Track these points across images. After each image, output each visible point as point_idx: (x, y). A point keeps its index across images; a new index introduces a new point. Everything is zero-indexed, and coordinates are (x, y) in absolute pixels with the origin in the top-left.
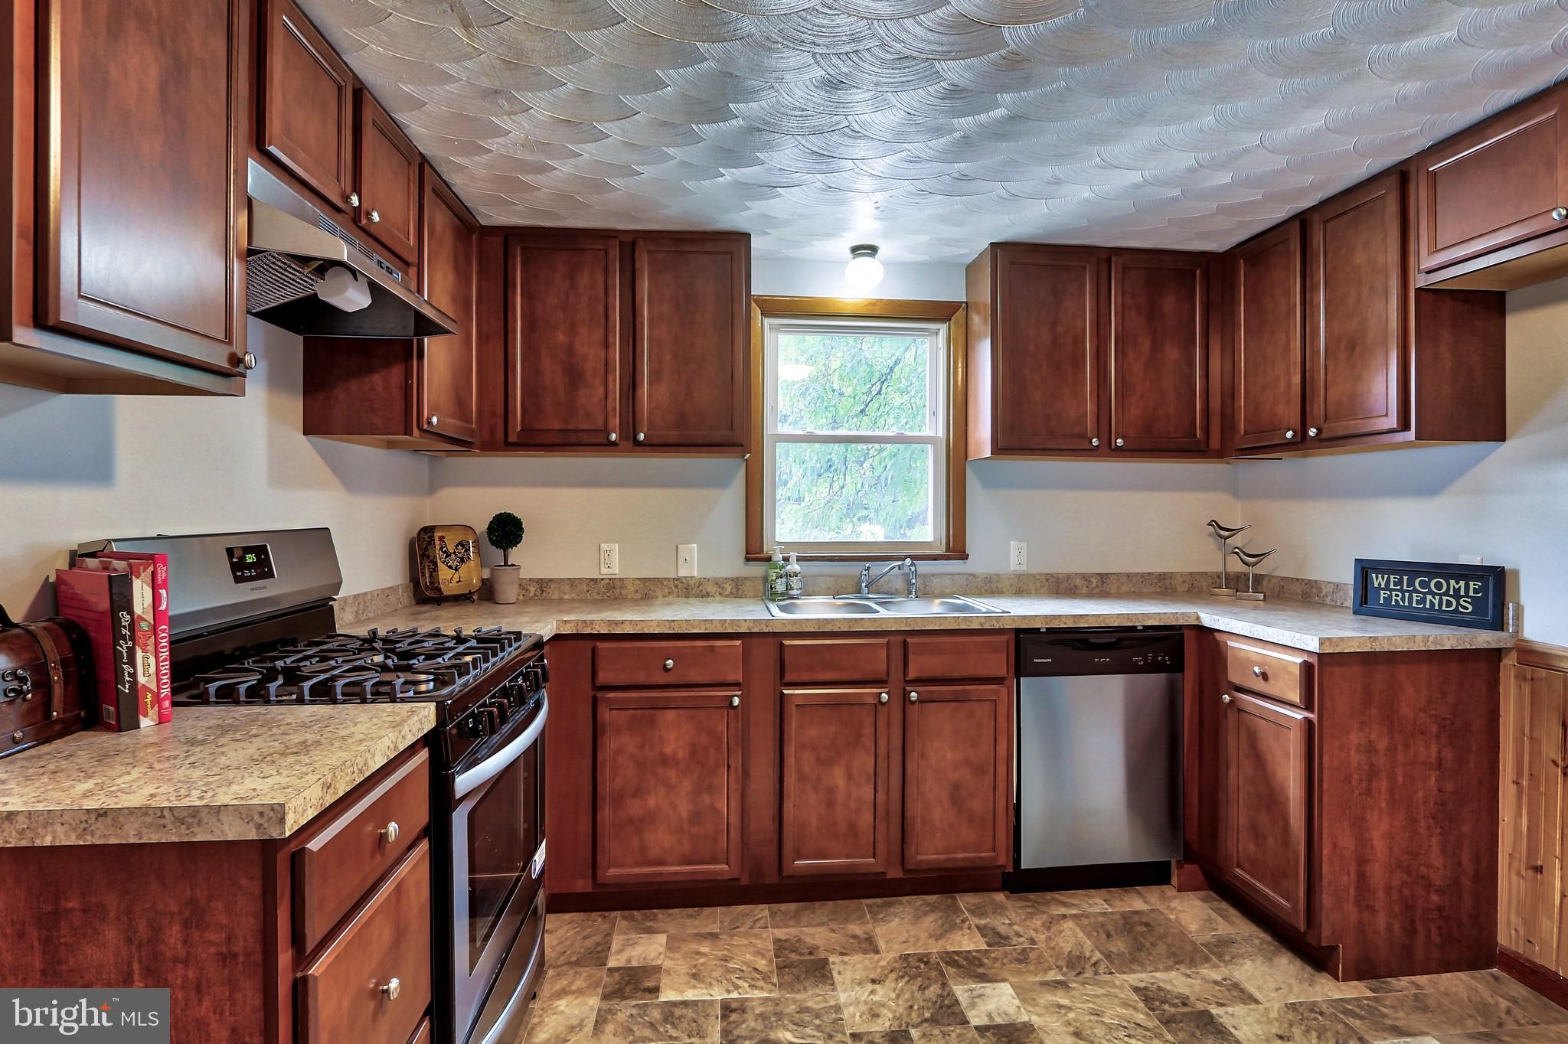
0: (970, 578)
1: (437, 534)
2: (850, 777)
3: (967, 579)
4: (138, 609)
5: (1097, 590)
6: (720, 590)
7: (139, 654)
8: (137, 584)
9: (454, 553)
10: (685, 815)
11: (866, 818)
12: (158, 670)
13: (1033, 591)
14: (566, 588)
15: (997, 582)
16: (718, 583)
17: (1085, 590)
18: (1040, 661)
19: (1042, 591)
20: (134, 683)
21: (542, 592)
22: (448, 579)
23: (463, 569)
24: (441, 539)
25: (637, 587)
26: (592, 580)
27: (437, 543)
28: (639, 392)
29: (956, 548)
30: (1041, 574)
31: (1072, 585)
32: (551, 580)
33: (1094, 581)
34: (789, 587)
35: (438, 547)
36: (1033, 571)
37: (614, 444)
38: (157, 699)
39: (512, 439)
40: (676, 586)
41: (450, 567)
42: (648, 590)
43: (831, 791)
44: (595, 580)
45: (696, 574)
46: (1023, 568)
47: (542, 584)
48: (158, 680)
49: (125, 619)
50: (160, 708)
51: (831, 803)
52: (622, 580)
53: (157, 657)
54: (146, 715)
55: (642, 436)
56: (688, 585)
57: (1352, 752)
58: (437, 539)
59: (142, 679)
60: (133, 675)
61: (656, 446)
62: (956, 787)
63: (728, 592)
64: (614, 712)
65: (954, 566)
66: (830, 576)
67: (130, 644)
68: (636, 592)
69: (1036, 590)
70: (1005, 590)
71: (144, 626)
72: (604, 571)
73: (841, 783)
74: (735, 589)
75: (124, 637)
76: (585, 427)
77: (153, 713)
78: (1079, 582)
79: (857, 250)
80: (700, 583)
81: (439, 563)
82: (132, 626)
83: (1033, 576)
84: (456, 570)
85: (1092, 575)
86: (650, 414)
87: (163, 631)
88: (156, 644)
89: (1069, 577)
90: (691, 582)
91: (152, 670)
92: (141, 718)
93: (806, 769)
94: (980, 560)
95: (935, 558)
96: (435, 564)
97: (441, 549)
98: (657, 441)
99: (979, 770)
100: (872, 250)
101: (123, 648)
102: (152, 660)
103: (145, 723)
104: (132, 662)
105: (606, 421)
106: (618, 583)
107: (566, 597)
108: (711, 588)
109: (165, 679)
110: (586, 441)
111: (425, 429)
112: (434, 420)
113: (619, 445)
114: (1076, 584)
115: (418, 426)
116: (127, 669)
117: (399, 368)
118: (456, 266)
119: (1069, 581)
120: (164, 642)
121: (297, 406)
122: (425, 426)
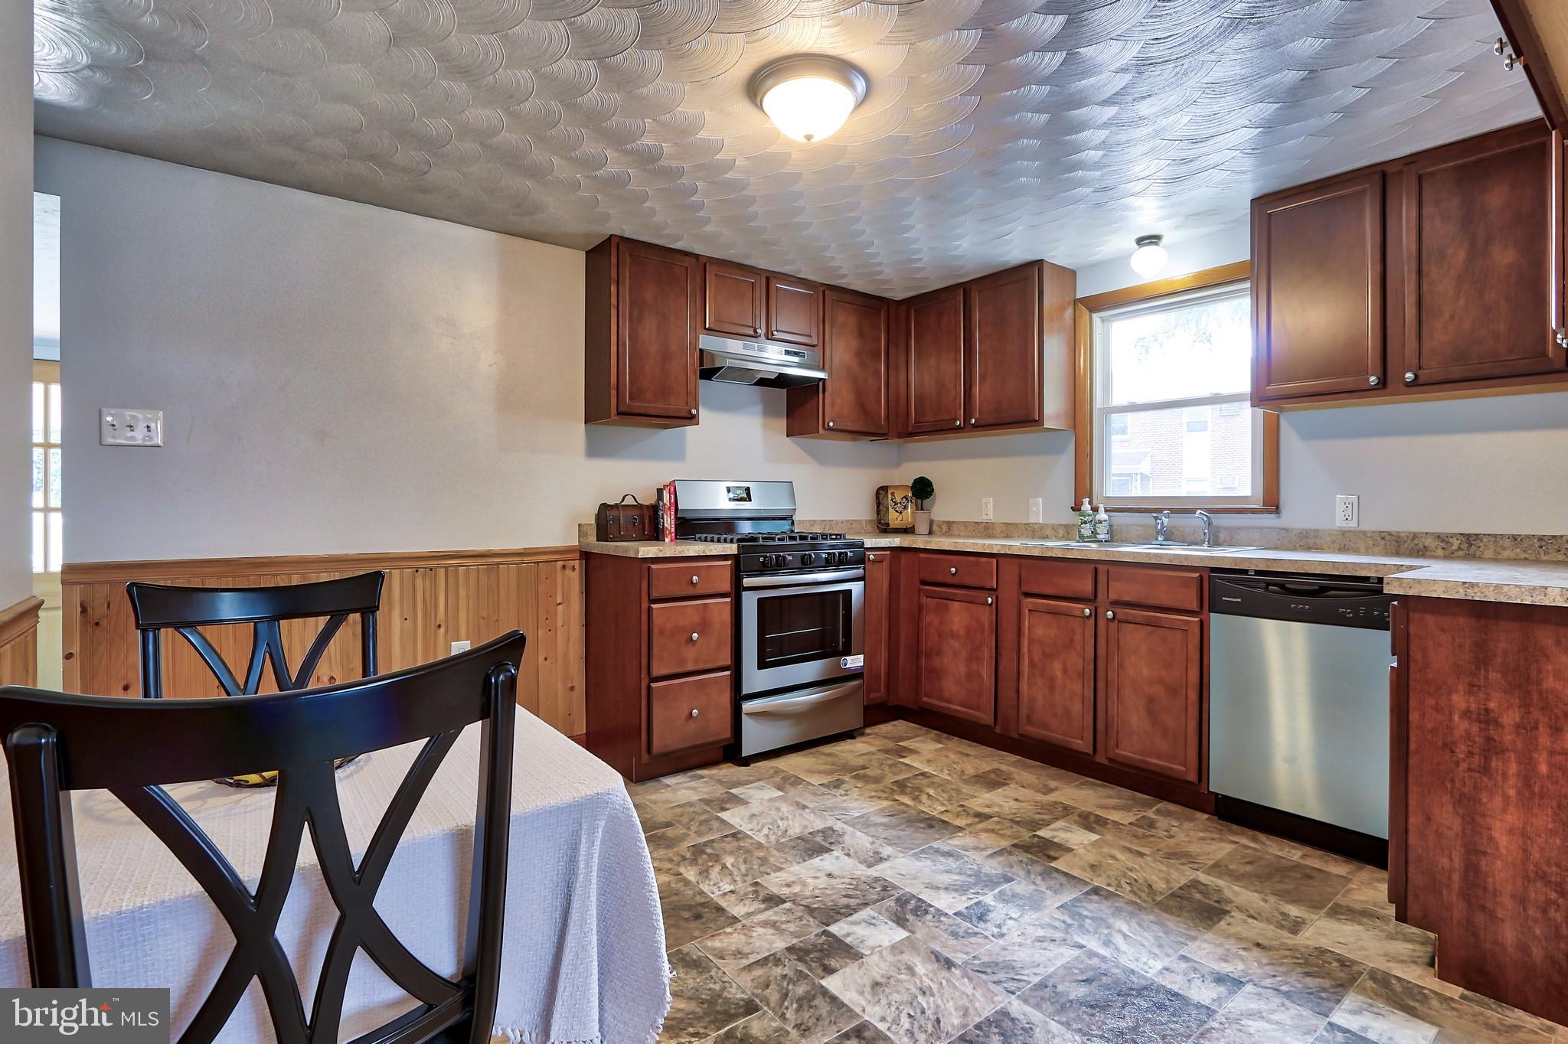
0: (1284, 531)
1: (890, 491)
2: (1065, 671)
3: (1278, 534)
4: (665, 502)
5: (1461, 553)
6: (1055, 534)
7: (665, 516)
8: (664, 493)
9: (900, 502)
10: (962, 673)
11: (1076, 708)
12: (670, 524)
13: (1363, 550)
14: (962, 528)
15: (1315, 537)
16: (1054, 528)
17: (1440, 552)
18: (1228, 599)
19: (1376, 549)
20: (663, 525)
21: (949, 528)
22: (894, 518)
23: (904, 513)
24: (893, 494)
25: (1002, 528)
27: (890, 496)
28: (973, 389)
29: (1272, 502)
30: (1373, 532)
31: (1421, 546)
32: (954, 522)
33: (1456, 543)
34: (1094, 533)
35: (890, 499)
36: (1367, 527)
37: (959, 428)
38: (670, 533)
39: (910, 430)
40: (1026, 530)
41: (897, 511)
42: (1009, 530)
43: (1052, 679)
44: (977, 523)
45: (1041, 522)
46: (1352, 524)
47: (949, 524)
48: (671, 527)
49: (661, 504)
50: (671, 535)
51: (1052, 688)
52: (993, 523)
55: (973, 421)
56: (1034, 529)
57: (1456, 718)
58: (889, 494)
59: (666, 525)
60: (663, 523)
61: (983, 426)
62: (1151, 701)
63: (1061, 535)
64: (928, 599)
65: (1268, 520)
66: (1141, 526)
67: (662, 513)
68: (1002, 532)
69: (1367, 548)
70: (1325, 547)
71: (666, 507)
72: (985, 517)
73: (1059, 674)
74: (1068, 531)
75: (660, 510)
76: (946, 417)
77: (669, 537)
78: (1429, 542)
79: (1141, 241)
80: (1042, 527)
81: (890, 509)
82: (663, 507)
83: (1364, 533)
84: (901, 513)
85: (1453, 535)
86: (980, 404)
87: (672, 509)
88: (670, 514)
89: (1415, 536)
90: (1036, 527)
91: (669, 522)
92: (666, 537)
93: (1036, 658)
94: (1296, 514)
95: (1254, 511)
96: (887, 509)
97: (892, 500)
98: (983, 423)
99: (1173, 691)
100: (1153, 239)
102: (669, 520)
103: (667, 540)
104: (663, 518)
105: (956, 412)
106: (991, 526)
107: (962, 534)
108: (1049, 532)
109: (673, 526)
110: (944, 428)
111: (830, 429)
112: (831, 424)
113: (961, 428)
114: (1427, 544)
115: (824, 428)
116: (662, 520)
117: (815, 399)
118: (861, 335)
119: (1416, 541)
120: (672, 513)
121: (783, 423)
122: (827, 427)
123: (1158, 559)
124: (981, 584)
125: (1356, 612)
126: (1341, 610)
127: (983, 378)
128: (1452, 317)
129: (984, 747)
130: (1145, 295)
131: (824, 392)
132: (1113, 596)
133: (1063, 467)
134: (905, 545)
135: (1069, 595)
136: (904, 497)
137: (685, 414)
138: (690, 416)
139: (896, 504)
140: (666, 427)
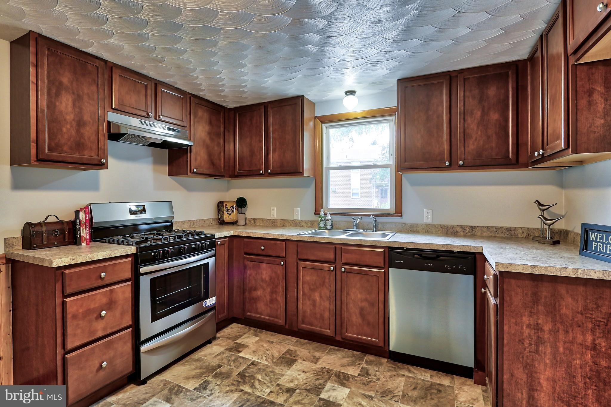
0: (404, 225)
1: (224, 204)
2: (321, 297)
3: (402, 225)
4: (81, 219)
5: (469, 234)
6: (306, 225)
7: (82, 229)
8: (81, 213)
9: (230, 209)
10: (268, 299)
11: (327, 315)
12: (86, 233)
13: (434, 232)
14: (261, 222)
15: (416, 227)
16: (306, 222)
17: (462, 233)
18: (398, 261)
19: (439, 232)
20: (80, 235)
21: (254, 223)
22: (227, 217)
23: (232, 214)
24: (226, 205)
25: (281, 223)
26: (268, 219)
27: (224, 206)
28: (269, 156)
29: (399, 212)
30: (438, 225)
31: (456, 231)
32: (257, 219)
33: (468, 230)
34: (326, 225)
35: (224, 207)
36: (435, 223)
37: (262, 174)
38: (86, 239)
39: (236, 174)
40: (293, 223)
41: (228, 214)
42: (284, 224)
43: (314, 301)
44: (269, 220)
45: (299, 219)
46: (430, 222)
47: (255, 220)
48: (86, 235)
49: (78, 221)
50: (86, 241)
51: (314, 305)
52: (276, 220)
53: (86, 230)
54: (83, 243)
55: (269, 171)
56: (296, 222)
58: (224, 205)
59: (82, 234)
60: (80, 233)
61: (274, 174)
62: (362, 309)
63: (309, 226)
64: (249, 262)
65: (397, 220)
66: (345, 221)
67: (79, 226)
68: (281, 224)
69: (436, 232)
70: (420, 231)
71: (83, 223)
72: (272, 217)
73: (318, 299)
74: (311, 224)
75: (78, 225)
76: (255, 169)
77: (85, 242)
78: (459, 229)
79: (348, 93)
80: (300, 222)
81: (225, 212)
82: (80, 222)
83: (434, 225)
84: (230, 214)
85: (466, 226)
86: (273, 163)
87: (87, 224)
88: (86, 227)
89: (453, 227)
90: (297, 222)
91: (85, 232)
92: (82, 243)
93: (306, 291)
94: (408, 217)
95: (392, 216)
96: (223, 213)
97: (226, 208)
98: (274, 173)
99: (372, 304)
100: (353, 92)
101: (78, 227)
102: (85, 230)
103: (83, 244)
104: (80, 230)
105: (260, 167)
106: (275, 221)
107: (261, 225)
108: (304, 224)
109: (88, 235)
110: (255, 174)
111: (194, 173)
112: (195, 170)
113: (263, 174)
114: (457, 230)
115: (190, 172)
116: (79, 232)
117: (185, 157)
118: (210, 123)
119: (453, 229)
120: (87, 227)
121: (166, 168)
122: (192, 172)
123: (366, 242)
124: (278, 254)
125: (452, 267)
126: (446, 266)
127: (274, 151)
128: (476, 139)
129: (279, 335)
130: (346, 118)
131: (191, 152)
132: (343, 261)
133: (309, 193)
134: (236, 234)
135: (322, 259)
136: (232, 206)
137: (96, 162)
138: (101, 163)
139: (228, 210)
140: (84, 170)
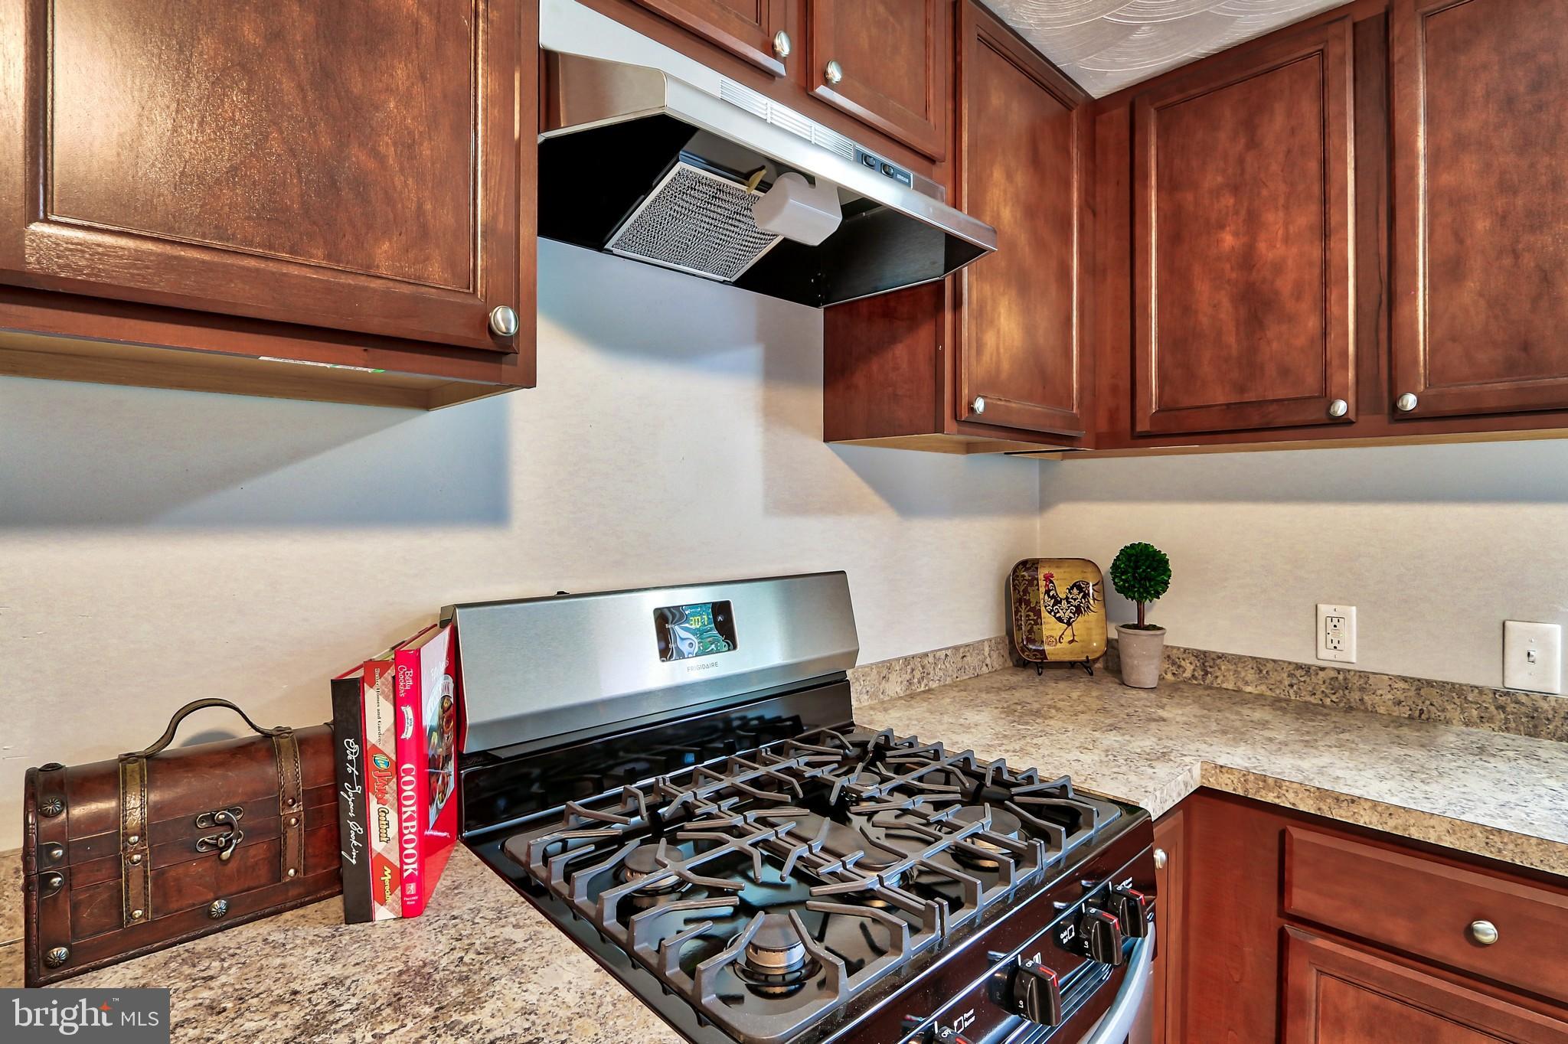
1: (1042, 573)
4: (372, 736)
7: (374, 806)
8: (371, 696)
9: (1067, 598)
12: (401, 834)
20: (364, 850)
23: (1079, 623)
25: (1400, 695)
26: (1299, 667)
27: (1042, 583)
32: (1221, 656)
35: (1042, 590)
37: (1343, 422)
38: (399, 879)
39: (1143, 426)
40: (1501, 711)
41: (1060, 620)
42: (1427, 704)
44: (1307, 669)
45: (1557, 688)
47: (1206, 660)
48: (402, 849)
49: (352, 750)
50: (404, 894)
53: (400, 813)
54: (383, 902)
55: (1410, 402)
58: (1041, 577)
59: (377, 846)
60: (364, 838)
61: (1444, 418)
67: (358, 789)
68: (1398, 702)
71: (381, 762)
72: (1329, 655)
75: (349, 777)
76: (1281, 393)
77: (393, 898)
81: (1044, 614)
82: (362, 761)
84: (1069, 624)
86: (1433, 350)
87: (408, 772)
88: (400, 791)
91: (393, 831)
92: (376, 905)
96: (1038, 614)
97: (1047, 592)
98: (1449, 407)
101: (349, 795)
102: (393, 817)
103: (382, 913)
104: (363, 818)
105: (1325, 378)
107: (1249, 689)
109: (410, 849)
110: (1281, 421)
111: (975, 423)
112: (980, 405)
113: (1350, 423)
115: (956, 416)
116: (355, 828)
117: (925, 333)
120: (409, 791)
121: (812, 403)
122: (965, 415)
131: (957, 304)
137: (457, 331)
138: (487, 343)
139: (1057, 602)
